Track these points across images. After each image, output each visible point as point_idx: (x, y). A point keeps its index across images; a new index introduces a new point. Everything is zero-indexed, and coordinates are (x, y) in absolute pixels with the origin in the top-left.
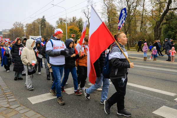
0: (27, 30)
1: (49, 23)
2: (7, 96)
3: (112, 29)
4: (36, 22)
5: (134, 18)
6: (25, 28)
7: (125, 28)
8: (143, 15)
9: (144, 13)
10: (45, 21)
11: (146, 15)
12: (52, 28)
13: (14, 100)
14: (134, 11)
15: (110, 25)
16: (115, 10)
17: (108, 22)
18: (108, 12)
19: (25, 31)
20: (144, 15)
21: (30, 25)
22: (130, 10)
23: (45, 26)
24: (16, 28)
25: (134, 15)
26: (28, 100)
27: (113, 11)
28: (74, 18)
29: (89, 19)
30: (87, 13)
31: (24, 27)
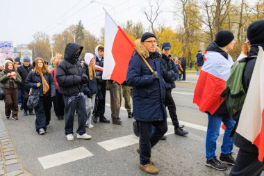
0: (56, 43)
1: (88, 33)
2: (6, 154)
3: (190, 39)
4: (69, 31)
5: (227, 18)
6: (52, 42)
7: (212, 37)
8: (241, 13)
9: (244, 10)
10: (83, 28)
11: (248, 12)
12: (94, 39)
13: (15, 161)
14: (227, 8)
15: (187, 32)
16: (196, 6)
17: (183, 26)
18: (184, 10)
19: (52, 47)
20: (243, 13)
21: (59, 36)
22: (221, 6)
23: (83, 38)
24: (38, 42)
25: (227, 14)
26: (38, 161)
27: (192, 9)
28: (128, 23)
29: (152, 23)
30: (149, 14)
31: (50, 39)
